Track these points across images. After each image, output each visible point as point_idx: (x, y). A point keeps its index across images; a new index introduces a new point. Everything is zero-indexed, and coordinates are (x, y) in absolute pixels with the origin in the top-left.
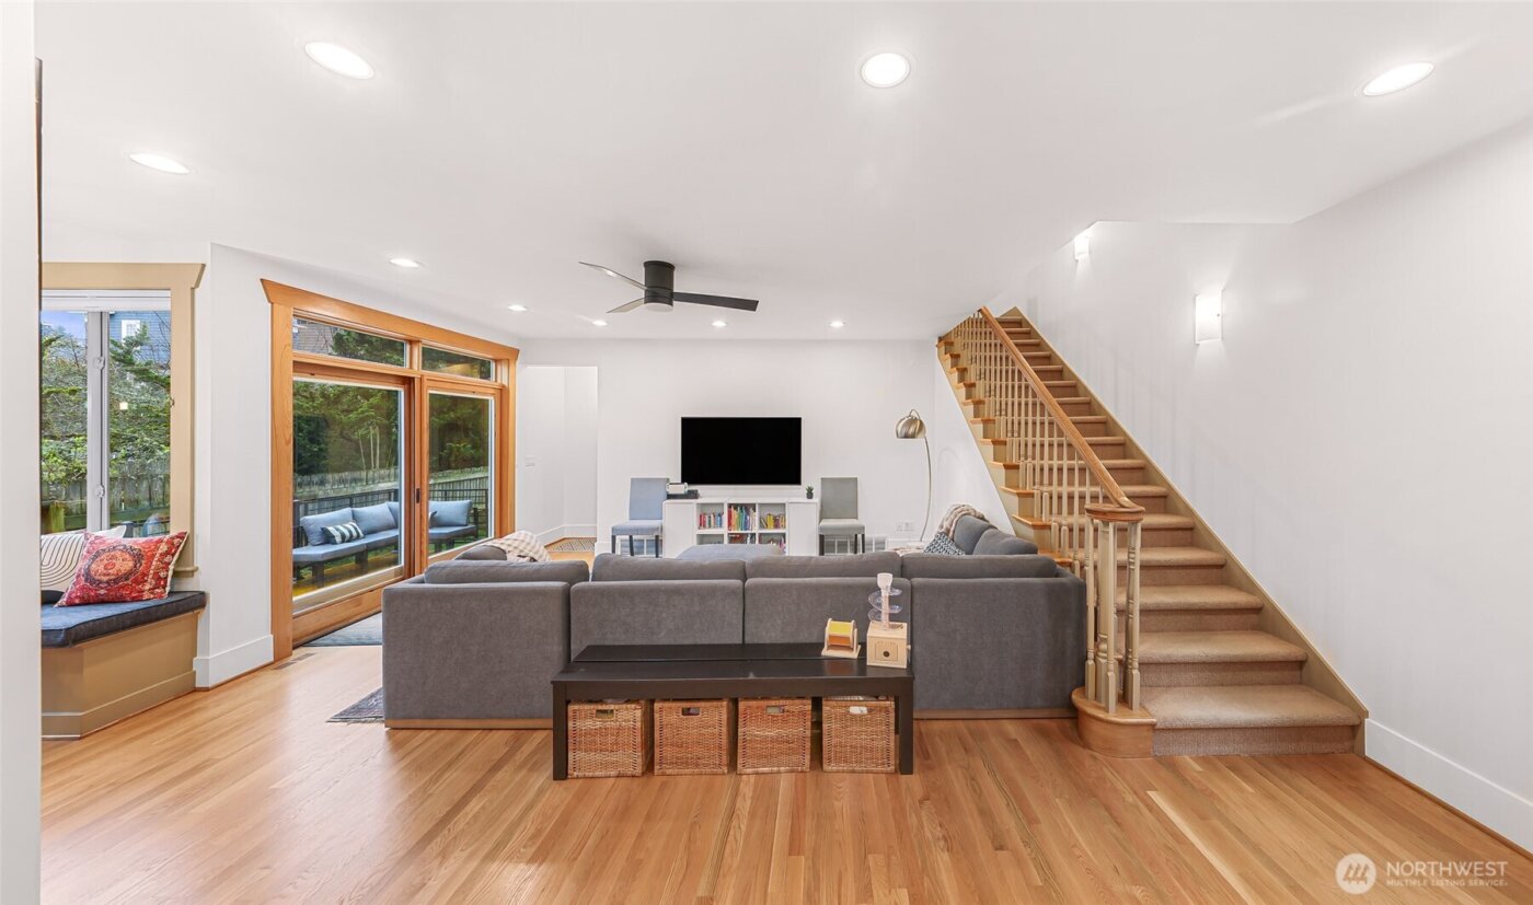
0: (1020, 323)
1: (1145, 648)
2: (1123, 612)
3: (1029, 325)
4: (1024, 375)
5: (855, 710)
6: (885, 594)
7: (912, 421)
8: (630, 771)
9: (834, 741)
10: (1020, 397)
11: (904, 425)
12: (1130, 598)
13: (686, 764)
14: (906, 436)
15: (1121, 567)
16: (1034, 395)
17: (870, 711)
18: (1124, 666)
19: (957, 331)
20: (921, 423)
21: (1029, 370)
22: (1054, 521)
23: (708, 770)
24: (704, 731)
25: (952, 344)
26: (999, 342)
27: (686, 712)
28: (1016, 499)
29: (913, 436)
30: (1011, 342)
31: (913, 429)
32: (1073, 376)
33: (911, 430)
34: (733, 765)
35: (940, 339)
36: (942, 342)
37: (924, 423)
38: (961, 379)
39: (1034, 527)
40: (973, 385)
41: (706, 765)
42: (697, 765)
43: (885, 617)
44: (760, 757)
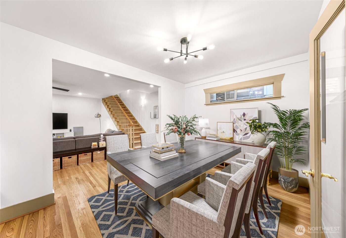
0: (118, 98)
1: (134, 142)
2: (133, 139)
3: (119, 98)
4: (120, 107)
5: (98, 153)
6: (102, 137)
7: (98, 114)
8: (58, 169)
9: (95, 158)
10: (119, 111)
11: (97, 115)
12: (133, 137)
13: (69, 166)
14: (97, 117)
15: (132, 134)
16: (121, 111)
17: (101, 152)
18: (133, 144)
19: (107, 98)
20: (100, 115)
21: (120, 106)
22: (124, 129)
23: (73, 166)
24: (72, 160)
25: (105, 100)
26: (116, 103)
27: (69, 158)
28: (119, 126)
29: (99, 117)
30: (117, 101)
31: (99, 116)
32: (127, 108)
33: (98, 116)
34: (78, 164)
35: (103, 99)
36: (103, 100)
37: (101, 115)
38: (108, 107)
39: (122, 130)
40: (110, 108)
41: (73, 165)
42: (71, 166)
43: (102, 141)
44: (83, 162)
